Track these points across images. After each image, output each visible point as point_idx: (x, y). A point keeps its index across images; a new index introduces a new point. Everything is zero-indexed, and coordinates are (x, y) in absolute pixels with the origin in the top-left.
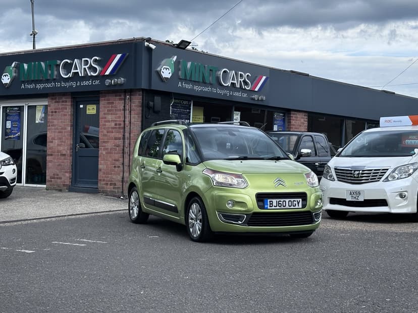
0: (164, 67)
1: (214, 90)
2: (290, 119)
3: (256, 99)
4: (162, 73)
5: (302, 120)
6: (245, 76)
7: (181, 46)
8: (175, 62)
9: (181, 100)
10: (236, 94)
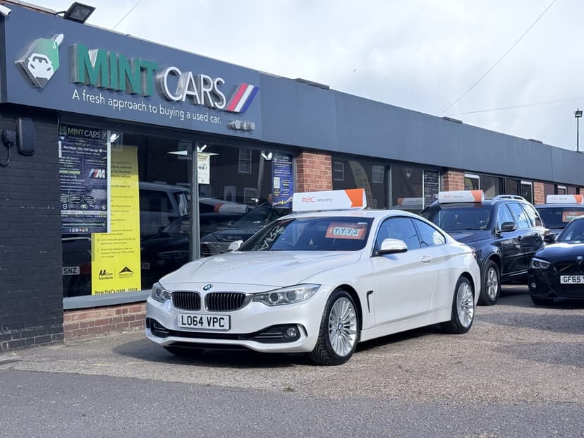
0: (34, 55)
1: (153, 109)
2: (302, 166)
3: (238, 128)
4: (30, 68)
5: (323, 167)
6: (213, 83)
7: (73, 16)
8: (60, 47)
9: (85, 129)
10: (199, 117)
